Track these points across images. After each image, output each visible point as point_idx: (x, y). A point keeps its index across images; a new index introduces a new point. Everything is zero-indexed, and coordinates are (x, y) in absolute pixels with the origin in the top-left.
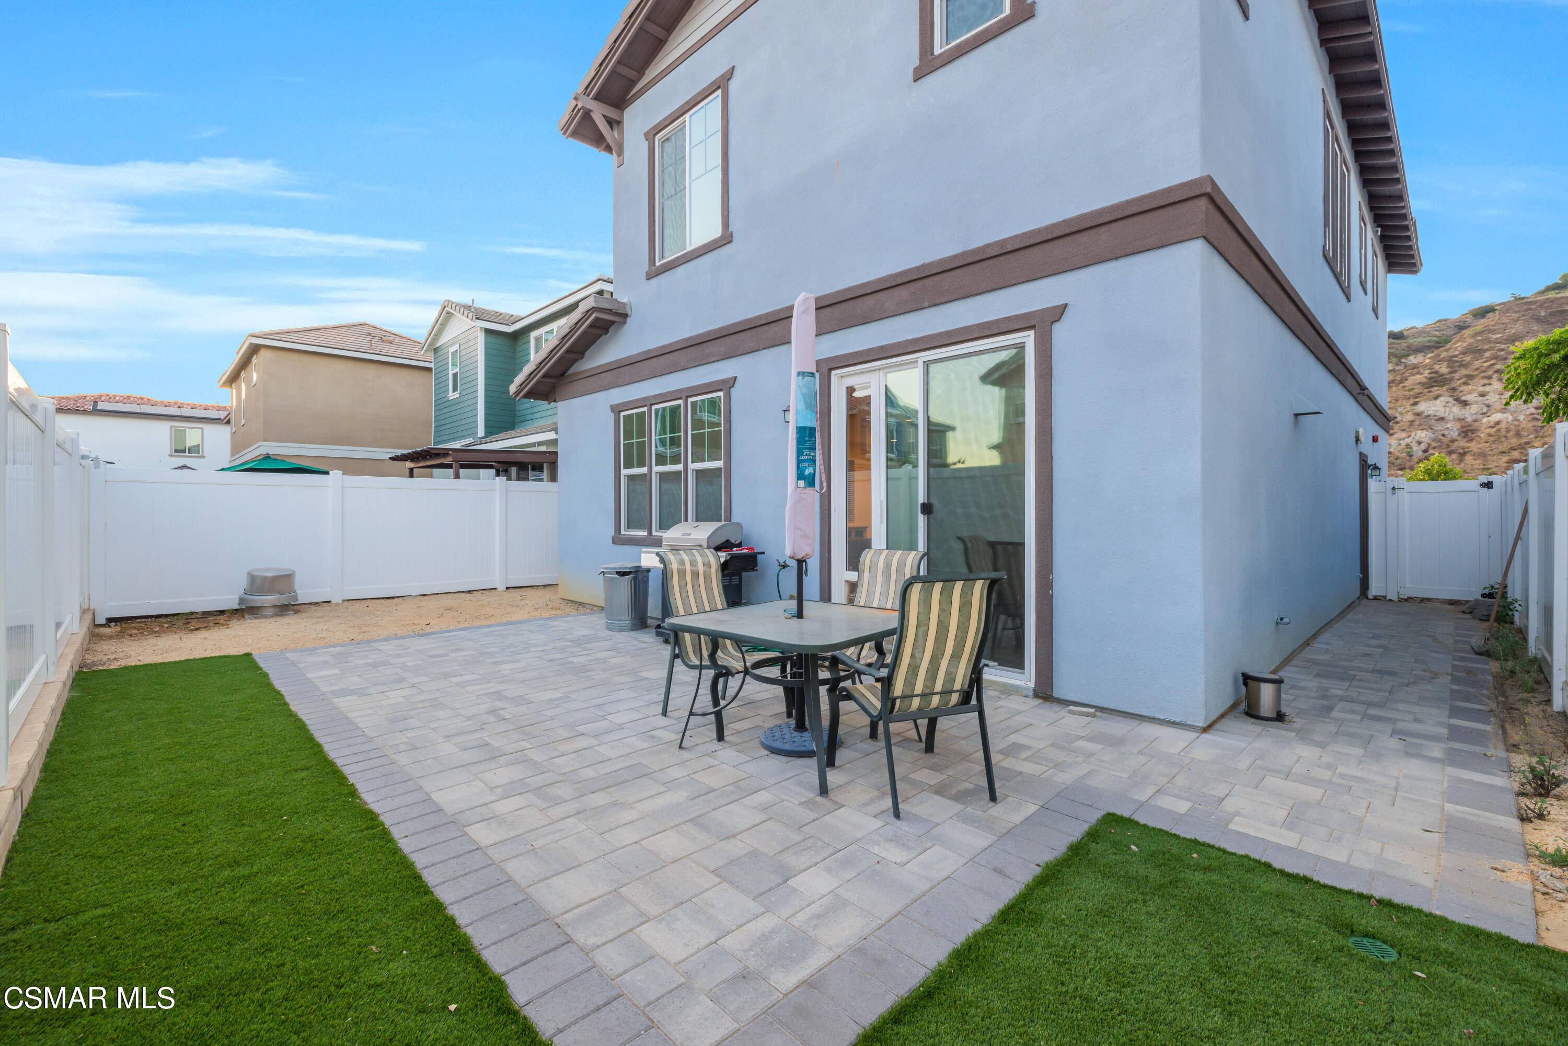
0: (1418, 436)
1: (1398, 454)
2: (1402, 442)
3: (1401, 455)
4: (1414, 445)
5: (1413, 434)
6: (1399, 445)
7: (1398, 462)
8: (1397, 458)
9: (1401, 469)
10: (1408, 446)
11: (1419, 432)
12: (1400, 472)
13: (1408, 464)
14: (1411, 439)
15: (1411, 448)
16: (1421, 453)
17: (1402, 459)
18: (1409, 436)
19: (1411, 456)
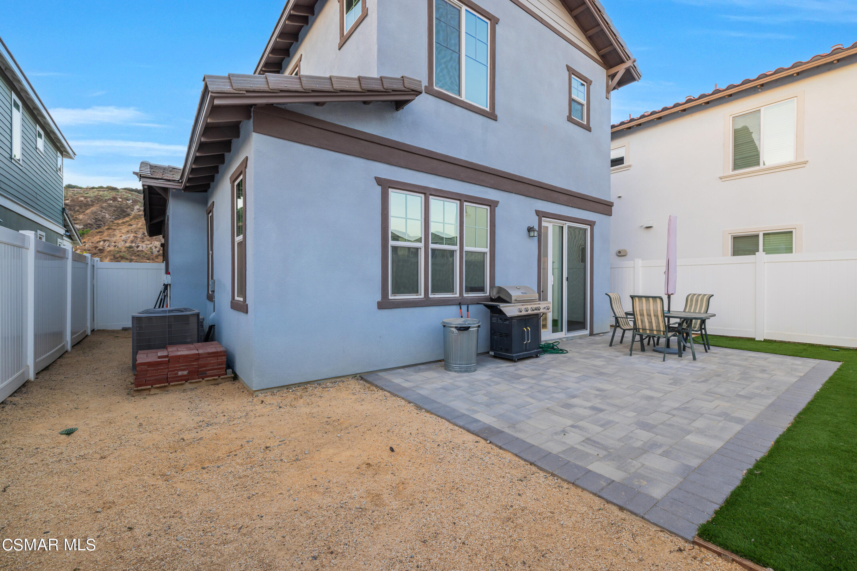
0: (155, 244)
1: (146, 252)
2: (148, 246)
3: (148, 253)
4: (153, 248)
5: (153, 243)
6: (147, 247)
7: (147, 256)
8: (146, 254)
9: (148, 260)
10: (151, 248)
11: (156, 242)
12: (148, 261)
13: (151, 257)
14: (152, 245)
15: (152, 249)
16: (156, 252)
17: (148, 254)
18: (151, 244)
19: (152, 253)
